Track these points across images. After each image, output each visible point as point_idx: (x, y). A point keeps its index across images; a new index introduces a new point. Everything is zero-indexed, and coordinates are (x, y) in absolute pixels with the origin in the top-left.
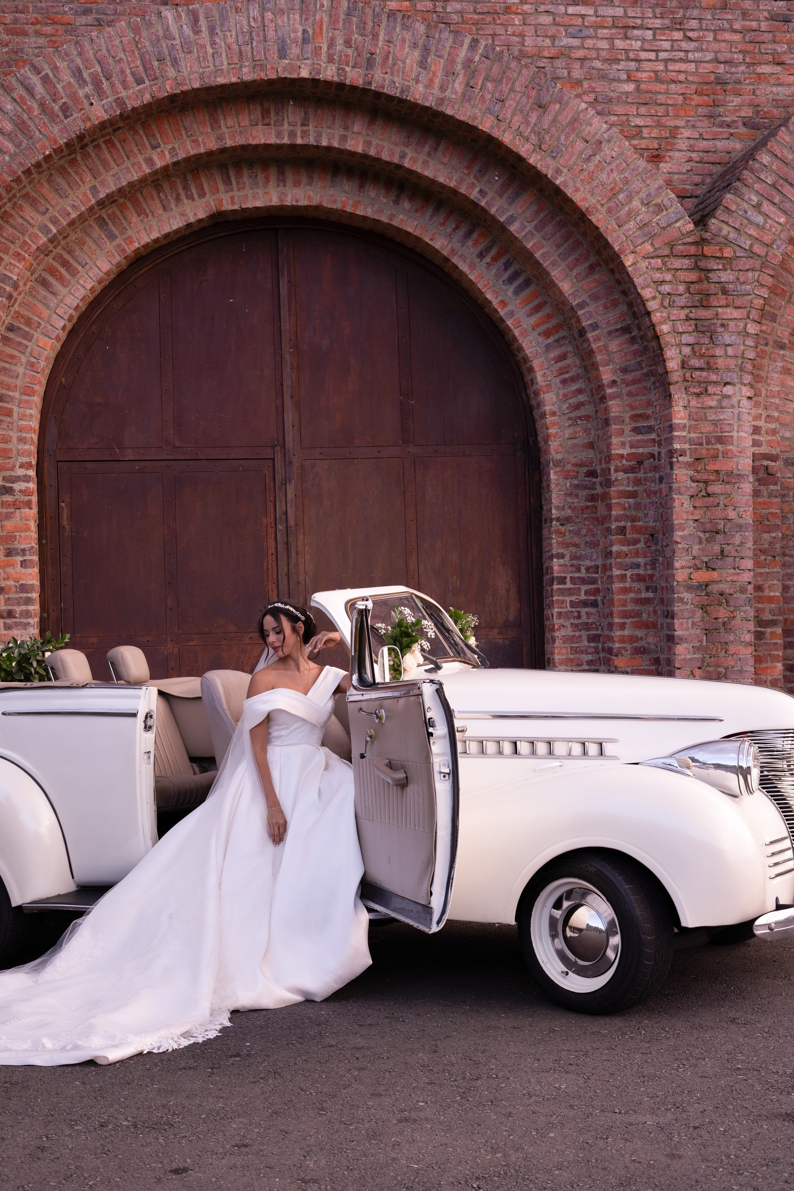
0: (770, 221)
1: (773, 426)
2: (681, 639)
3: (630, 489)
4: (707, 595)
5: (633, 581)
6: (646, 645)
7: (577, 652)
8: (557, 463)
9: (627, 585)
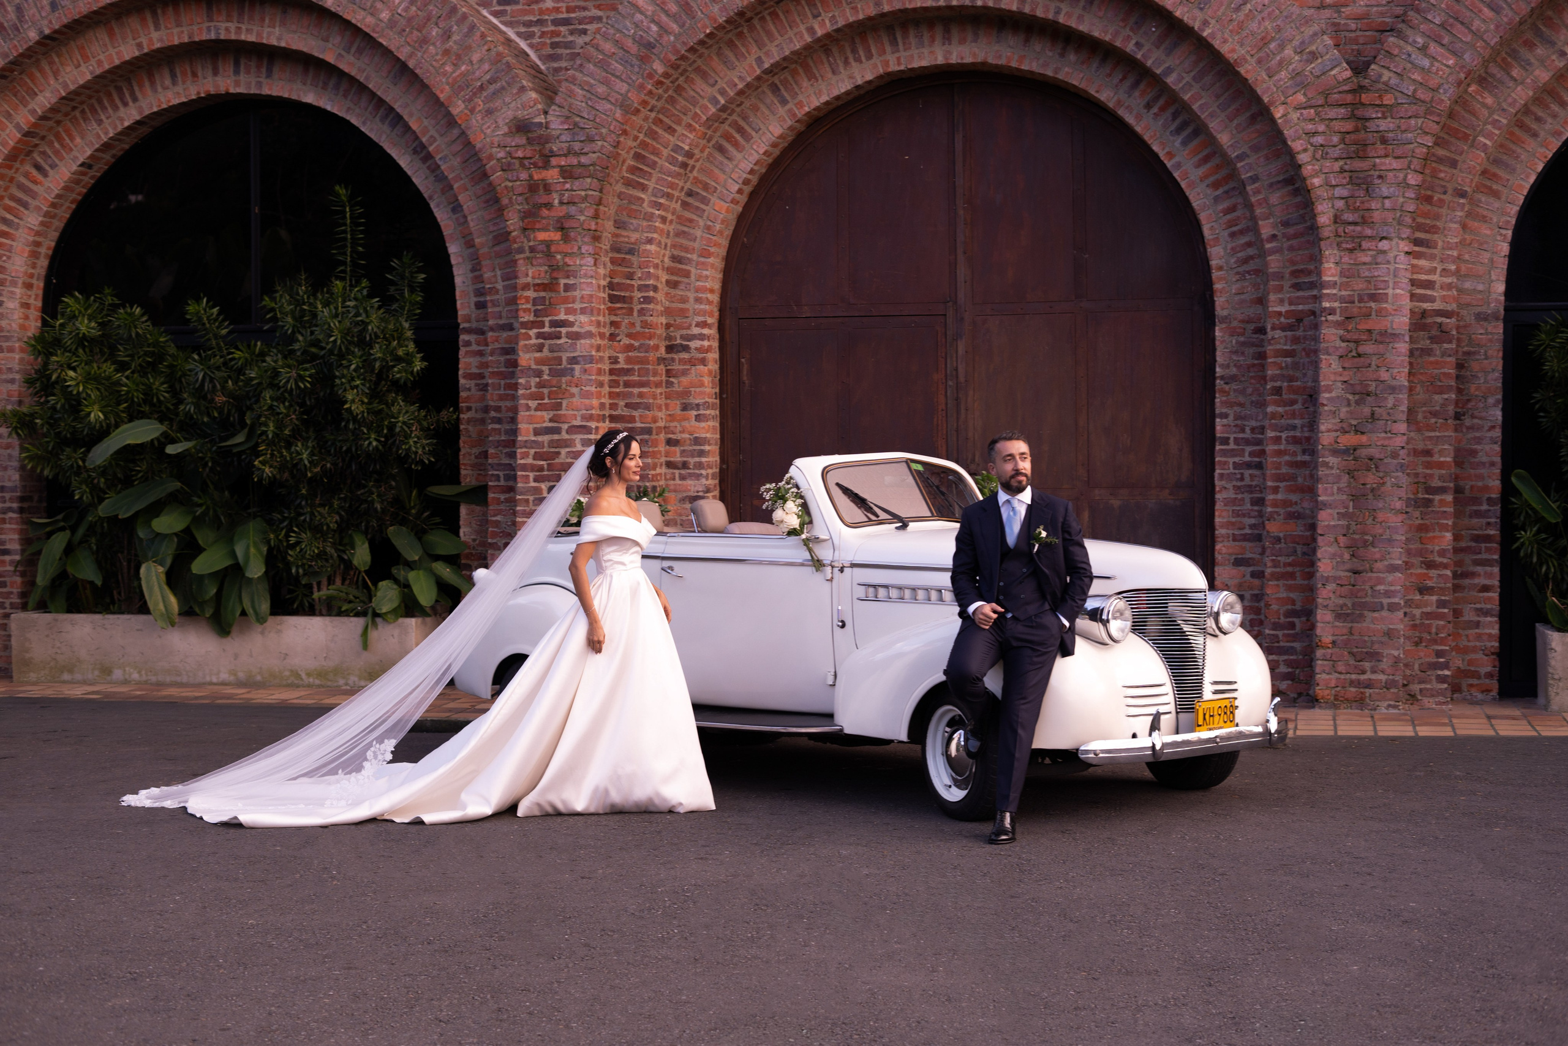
0: (1436, 64)
1: (1449, 280)
2: (1326, 505)
3: (1288, 347)
4: (1355, 459)
5: (1288, 442)
6: (1301, 510)
7: (1238, 516)
8: (1224, 319)
9: (1282, 447)
